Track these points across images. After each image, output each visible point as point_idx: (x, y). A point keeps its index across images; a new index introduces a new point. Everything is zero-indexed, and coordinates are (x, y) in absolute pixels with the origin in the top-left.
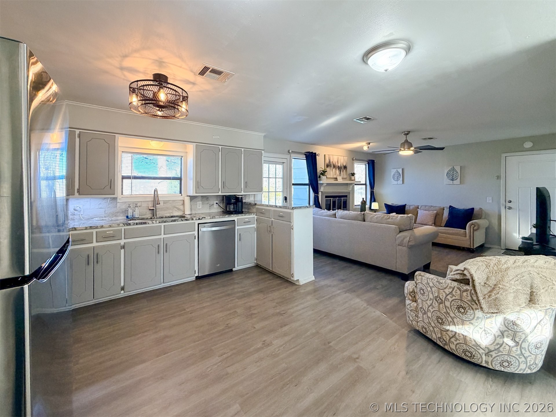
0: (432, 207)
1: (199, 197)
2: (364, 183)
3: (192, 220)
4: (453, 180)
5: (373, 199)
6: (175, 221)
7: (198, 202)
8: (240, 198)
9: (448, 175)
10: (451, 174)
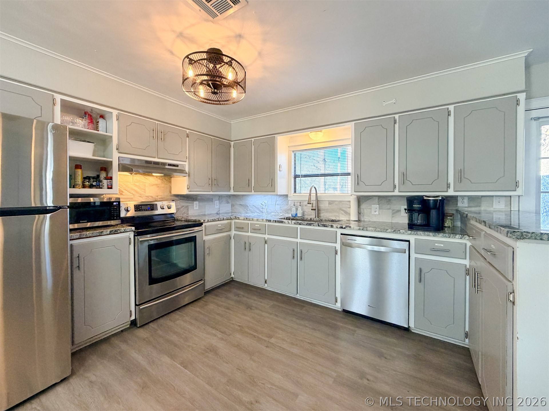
1: (374, 198)
3: (331, 227)
6: (311, 225)
7: (373, 205)
8: (431, 201)
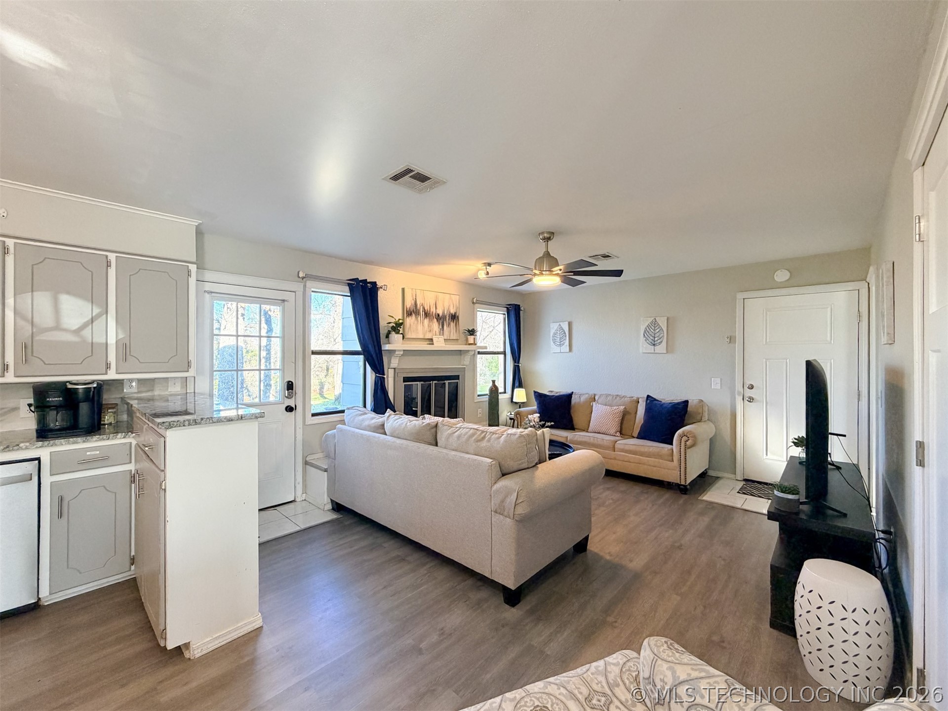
0: (618, 398)
2: (502, 350)
4: (654, 345)
5: (518, 381)
8: (81, 391)
9: (646, 336)
10: (651, 333)
